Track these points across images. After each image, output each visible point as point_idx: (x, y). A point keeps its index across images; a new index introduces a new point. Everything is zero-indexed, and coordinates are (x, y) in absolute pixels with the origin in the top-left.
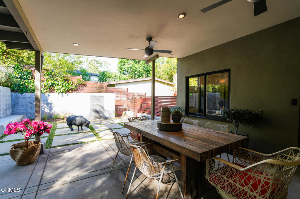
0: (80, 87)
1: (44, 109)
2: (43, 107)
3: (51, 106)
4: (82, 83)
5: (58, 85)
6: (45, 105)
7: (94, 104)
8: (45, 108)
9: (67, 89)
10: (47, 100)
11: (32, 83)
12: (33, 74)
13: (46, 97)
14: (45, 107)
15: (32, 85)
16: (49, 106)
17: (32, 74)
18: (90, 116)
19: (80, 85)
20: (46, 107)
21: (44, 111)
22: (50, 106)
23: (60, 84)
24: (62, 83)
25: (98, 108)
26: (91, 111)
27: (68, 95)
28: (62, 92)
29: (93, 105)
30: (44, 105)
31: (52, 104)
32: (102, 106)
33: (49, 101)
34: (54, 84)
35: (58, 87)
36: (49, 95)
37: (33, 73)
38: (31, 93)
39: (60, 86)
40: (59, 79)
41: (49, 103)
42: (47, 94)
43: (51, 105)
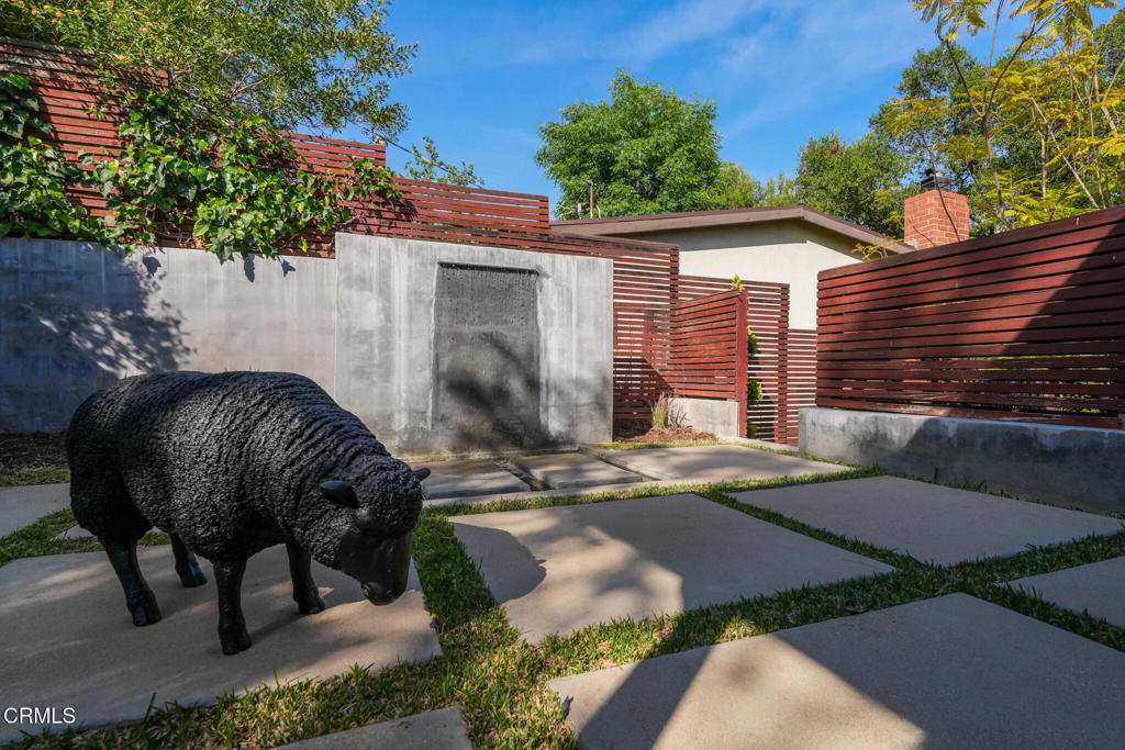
0: (375, 221)
1: (112, 362)
2: (108, 351)
3: (165, 344)
4: (382, 193)
5: (219, 190)
6: (122, 338)
7: (465, 329)
8: (124, 361)
9: (280, 224)
10: (137, 299)
11: (30, 166)
12: (42, 104)
13: (132, 275)
14: (122, 349)
15: (24, 180)
16: (148, 346)
17: (34, 105)
18: (435, 419)
19: (372, 206)
20: (133, 347)
21: (113, 377)
22: (155, 344)
23: (230, 189)
24: (242, 180)
25: (485, 368)
26: (442, 384)
27: (287, 268)
28: (246, 247)
29: (458, 339)
30: (117, 336)
31: (173, 331)
32: (520, 350)
33: (153, 310)
34: (185, 181)
35: (220, 206)
36: (152, 264)
37: (46, 100)
38: (18, 242)
39: (233, 199)
40: (227, 151)
41: (151, 321)
42: (137, 254)
43: (168, 337)
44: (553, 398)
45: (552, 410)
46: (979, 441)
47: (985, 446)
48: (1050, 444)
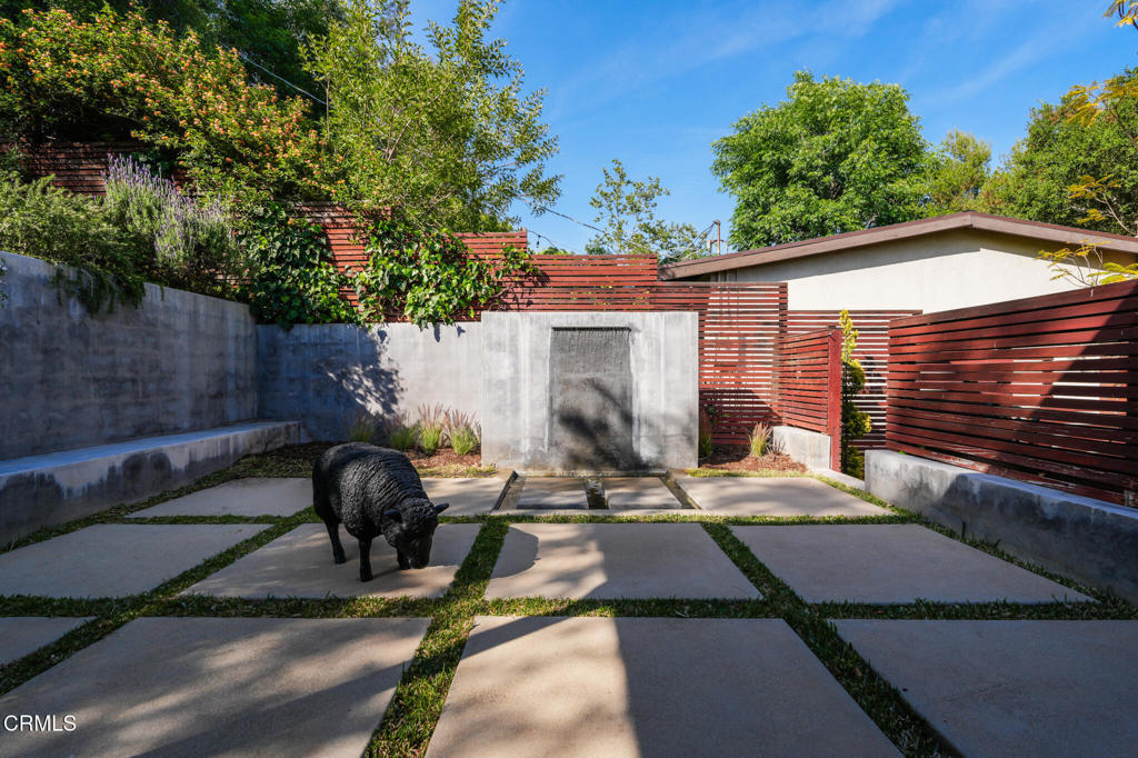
0: (519, 290)
1: (363, 398)
2: (361, 392)
3: (390, 386)
4: (523, 268)
5: (419, 282)
6: (368, 383)
7: (572, 376)
8: (369, 398)
9: (455, 301)
10: (374, 357)
11: (322, 279)
12: (328, 240)
13: (373, 343)
14: (368, 390)
15: (319, 289)
16: (382, 388)
17: (324, 241)
18: (550, 444)
19: (517, 279)
20: (373, 389)
21: (363, 407)
22: (385, 387)
23: (426, 279)
24: (432, 273)
25: (589, 405)
26: (556, 418)
27: (460, 331)
28: (435, 319)
29: (567, 383)
30: (366, 382)
31: (394, 377)
32: (616, 391)
33: (384, 365)
34: (401, 277)
35: (419, 292)
36: (382, 335)
37: (330, 237)
38: (317, 326)
39: (428, 287)
40: (424, 254)
41: (382, 372)
42: (375, 328)
43: (392, 381)
44: (644, 430)
45: (643, 439)
46: (997, 502)
47: (1002, 506)
48: (1049, 512)
